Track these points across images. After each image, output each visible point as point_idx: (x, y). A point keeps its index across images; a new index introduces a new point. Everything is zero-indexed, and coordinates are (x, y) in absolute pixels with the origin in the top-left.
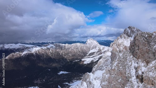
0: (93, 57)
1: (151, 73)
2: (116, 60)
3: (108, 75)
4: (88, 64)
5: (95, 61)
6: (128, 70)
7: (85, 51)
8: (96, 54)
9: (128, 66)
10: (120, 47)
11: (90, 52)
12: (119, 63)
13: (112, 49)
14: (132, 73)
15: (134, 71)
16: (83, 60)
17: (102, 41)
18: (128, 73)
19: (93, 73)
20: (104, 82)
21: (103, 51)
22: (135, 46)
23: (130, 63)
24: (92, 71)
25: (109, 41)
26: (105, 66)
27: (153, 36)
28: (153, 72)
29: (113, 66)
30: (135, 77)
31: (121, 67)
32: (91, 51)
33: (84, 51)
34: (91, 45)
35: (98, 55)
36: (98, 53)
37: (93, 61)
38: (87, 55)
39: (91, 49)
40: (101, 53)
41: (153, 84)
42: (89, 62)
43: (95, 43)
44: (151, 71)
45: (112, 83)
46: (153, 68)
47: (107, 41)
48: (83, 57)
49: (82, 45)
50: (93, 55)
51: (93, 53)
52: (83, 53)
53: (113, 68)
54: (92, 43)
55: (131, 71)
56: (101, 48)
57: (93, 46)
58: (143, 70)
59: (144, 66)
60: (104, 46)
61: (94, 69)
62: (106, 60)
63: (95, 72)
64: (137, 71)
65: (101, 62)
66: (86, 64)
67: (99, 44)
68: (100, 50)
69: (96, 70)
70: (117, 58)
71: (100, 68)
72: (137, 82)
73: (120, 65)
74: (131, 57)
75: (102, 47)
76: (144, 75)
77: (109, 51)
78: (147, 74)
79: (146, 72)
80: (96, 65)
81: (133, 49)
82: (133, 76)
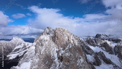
0: (18, 52)
1: (67, 54)
2: (44, 47)
3: (38, 59)
4: (13, 59)
5: (21, 55)
6: (53, 54)
7: (11, 47)
8: (21, 49)
9: (52, 51)
10: (42, 42)
11: (15, 48)
12: (46, 49)
13: (36, 43)
14: (55, 56)
15: (56, 54)
16: (8, 56)
17: (26, 39)
18: (53, 56)
19: (19, 66)
20: (35, 66)
21: (27, 47)
22: (55, 37)
23: (53, 49)
24: (18, 64)
25: (33, 38)
26: (30, 58)
27: (65, 31)
28: (68, 53)
29: (41, 52)
30: (57, 59)
31: (47, 52)
32: (17, 47)
33: (9, 47)
34: (16, 42)
35: (23, 50)
36: (23, 49)
37: (19, 55)
38: (13, 51)
39: (17, 46)
40: (26, 49)
41: (68, 61)
42: (15, 57)
43: (20, 40)
44: (67, 53)
45: (41, 66)
46: (68, 50)
47: (31, 38)
48: (8, 53)
49: (7, 42)
50: (18, 50)
51: (18, 49)
52: (8, 50)
53: (42, 53)
54: (17, 40)
55: (54, 54)
56: (26, 45)
57: (19, 43)
58: (62, 53)
59: (63, 49)
60: (28, 43)
61: (20, 62)
62: (31, 53)
63: (21, 64)
64: (58, 54)
65: (26, 55)
66: (11, 60)
67: (24, 41)
68: (25, 46)
69: (22, 63)
70: (44, 45)
71: (26, 60)
72: (59, 62)
73: (46, 50)
74: (54, 44)
75: (27, 43)
76: (63, 56)
77: (34, 45)
78: (65, 54)
79: (64, 53)
80: (22, 58)
81: (54, 39)
82: (56, 58)
